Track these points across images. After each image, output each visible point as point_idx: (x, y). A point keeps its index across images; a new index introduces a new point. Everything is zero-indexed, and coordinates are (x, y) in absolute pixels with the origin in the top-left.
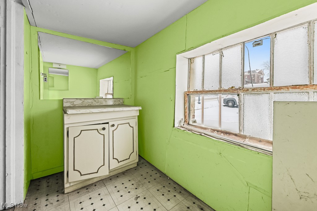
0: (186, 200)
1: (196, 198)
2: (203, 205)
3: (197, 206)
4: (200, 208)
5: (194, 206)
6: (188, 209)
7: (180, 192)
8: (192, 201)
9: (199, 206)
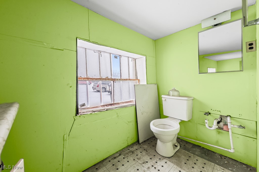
0: (106, 165)
1: (106, 159)
2: (112, 156)
3: (112, 160)
4: (114, 159)
5: (112, 162)
6: (114, 165)
7: (97, 169)
8: (107, 162)
9: (112, 159)
